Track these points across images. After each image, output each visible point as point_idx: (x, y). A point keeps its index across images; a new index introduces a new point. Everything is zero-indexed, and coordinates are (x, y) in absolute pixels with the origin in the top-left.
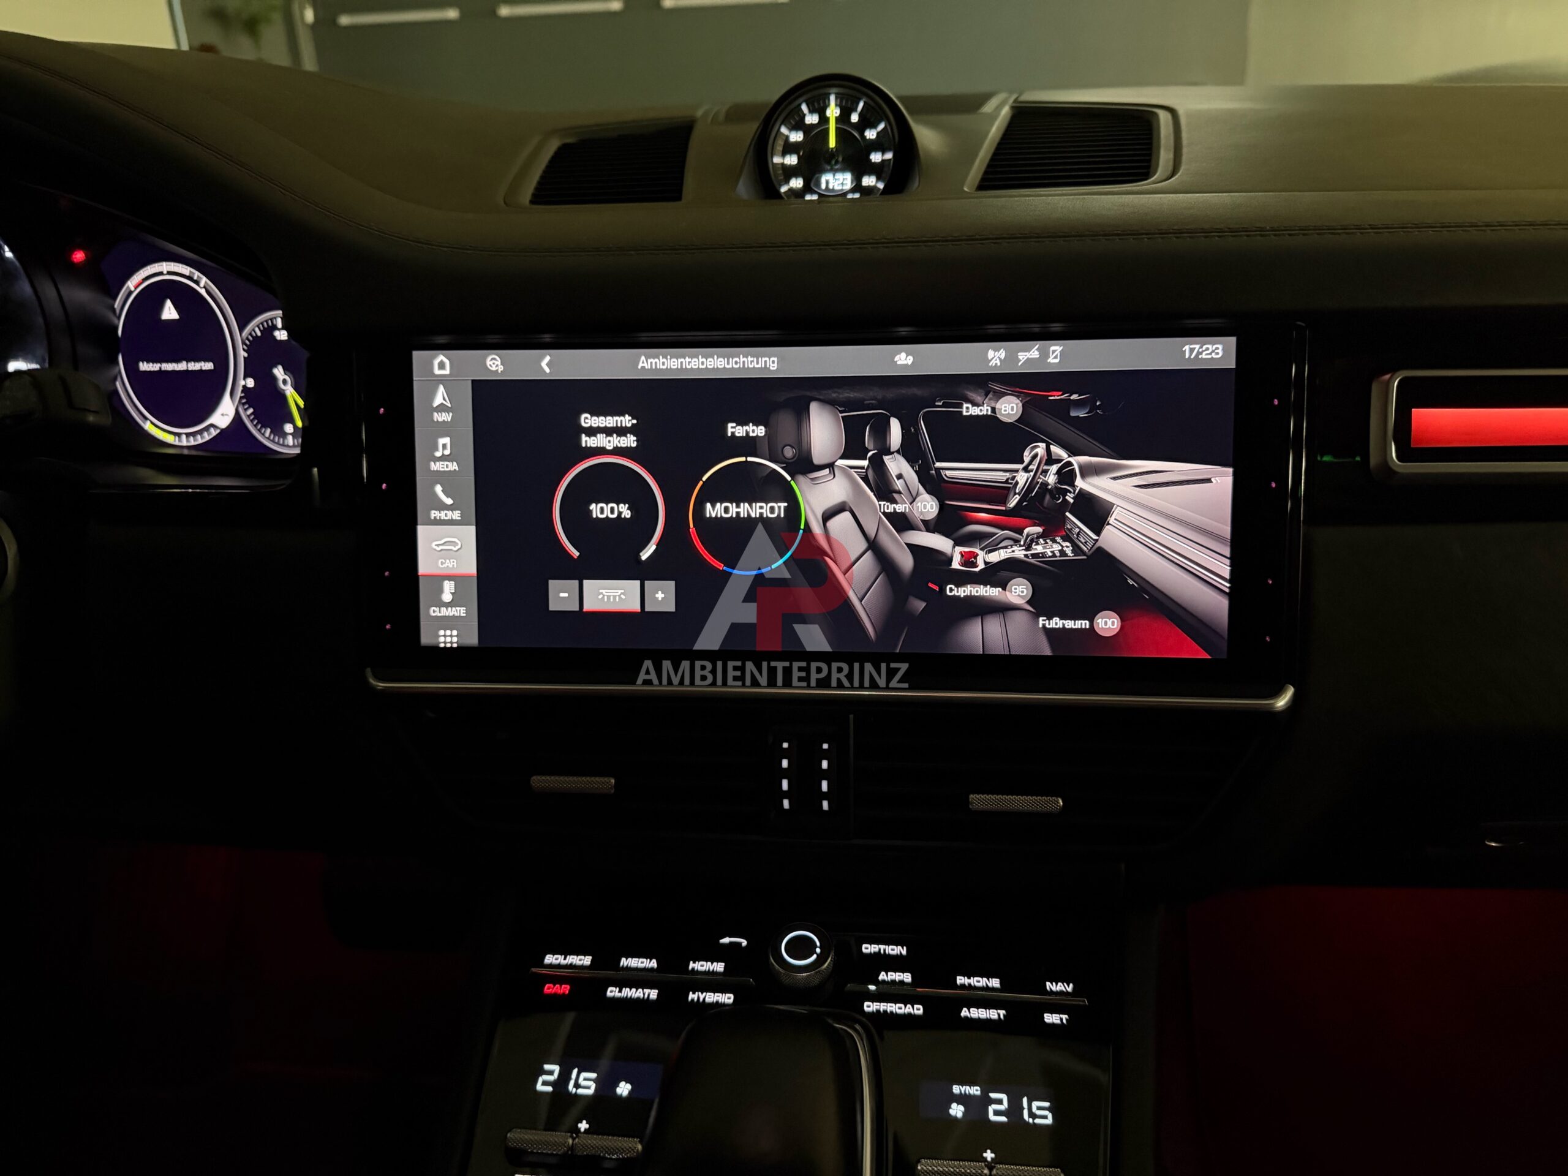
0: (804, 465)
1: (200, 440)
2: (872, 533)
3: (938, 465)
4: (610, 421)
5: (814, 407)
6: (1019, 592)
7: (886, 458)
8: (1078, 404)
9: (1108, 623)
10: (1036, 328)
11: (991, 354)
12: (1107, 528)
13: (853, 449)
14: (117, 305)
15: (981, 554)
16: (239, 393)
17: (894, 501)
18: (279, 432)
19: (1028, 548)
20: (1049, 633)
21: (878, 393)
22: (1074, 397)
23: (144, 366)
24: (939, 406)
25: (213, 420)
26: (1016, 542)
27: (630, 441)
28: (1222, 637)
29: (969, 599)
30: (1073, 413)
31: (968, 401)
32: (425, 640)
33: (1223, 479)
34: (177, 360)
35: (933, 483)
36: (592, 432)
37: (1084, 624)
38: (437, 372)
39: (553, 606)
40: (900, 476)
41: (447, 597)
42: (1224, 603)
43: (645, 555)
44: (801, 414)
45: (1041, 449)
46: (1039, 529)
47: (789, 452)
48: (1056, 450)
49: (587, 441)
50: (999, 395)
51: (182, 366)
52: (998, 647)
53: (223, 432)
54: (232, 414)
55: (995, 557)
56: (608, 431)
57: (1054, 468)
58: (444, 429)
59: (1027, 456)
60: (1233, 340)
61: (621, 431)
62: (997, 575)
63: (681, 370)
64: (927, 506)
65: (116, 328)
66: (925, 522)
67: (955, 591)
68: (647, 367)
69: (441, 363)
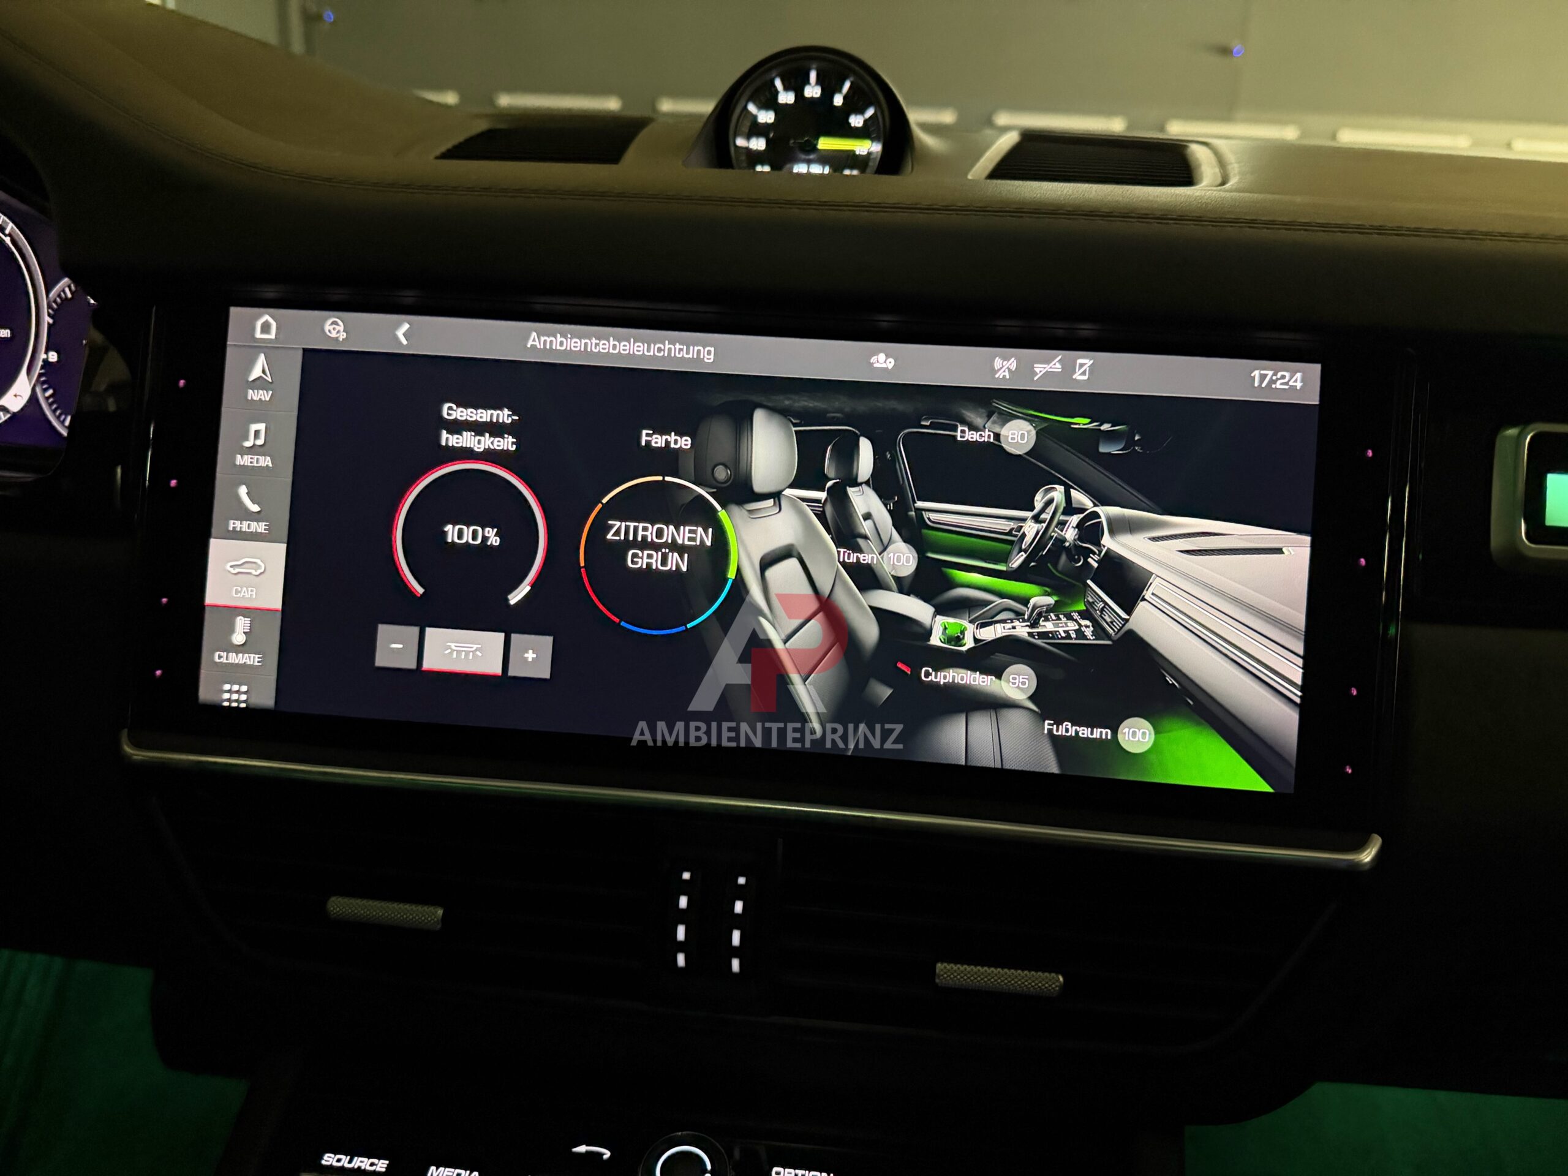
5: (759, 416)
9: (1137, 735)
12: (1141, 607)
15: (970, 628)
22: (1106, 427)
28: (1290, 765)
29: (951, 689)
30: (1103, 449)
31: (964, 422)
32: (205, 694)
33: (1297, 551)
36: (457, 427)
40: (868, 516)
44: (742, 423)
45: (1057, 493)
46: (1050, 600)
47: (721, 474)
48: (1079, 497)
54: (26, 395)
57: (1075, 519)
63: (585, 352)
66: (897, 579)
67: (932, 676)
68: (538, 347)
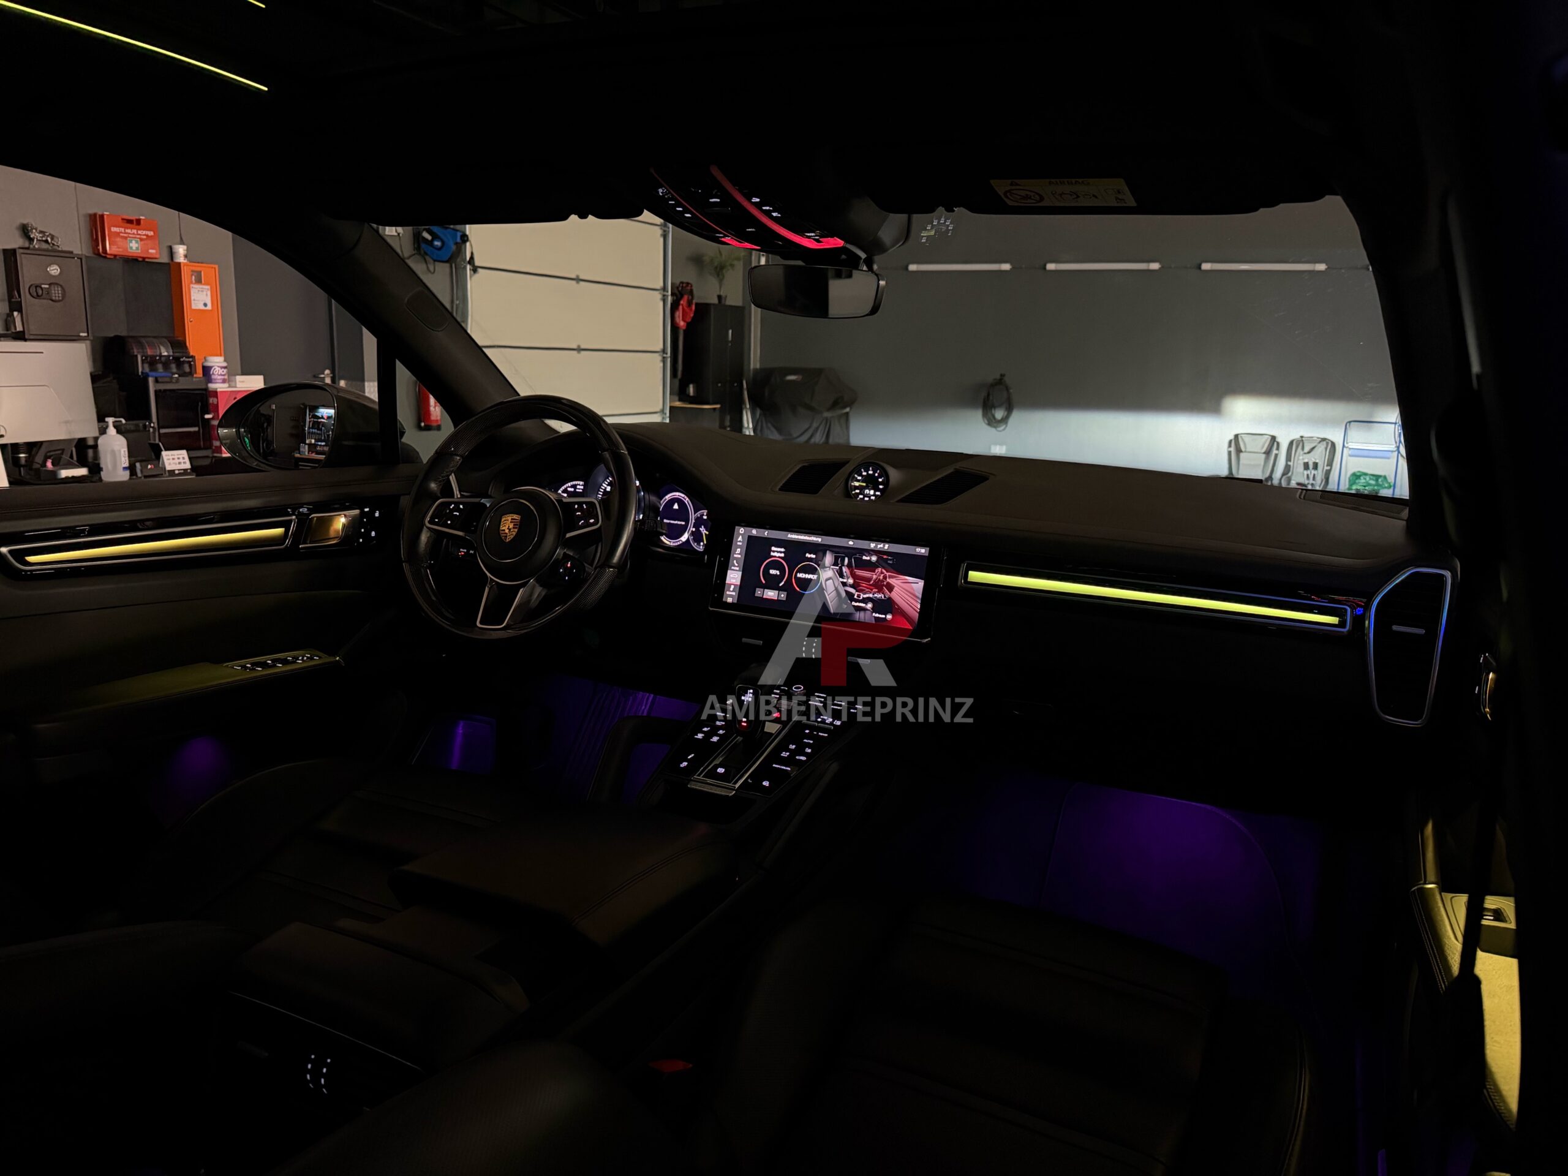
1: (676, 544)
2: (836, 586)
4: (779, 549)
6: (870, 606)
7: (843, 567)
8: (890, 560)
10: (883, 539)
11: (872, 544)
13: (835, 564)
14: (662, 502)
16: (690, 532)
17: (843, 578)
18: (698, 544)
19: (873, 595)
20: (875, 617)
21: (843, 551)
23: (665, 521)
24: (858, 556)
25: (681, 539)
26: (871, 593)
27: (782, 555)
34: (675, 520)
35: (853, 575)
37: (883, 616)
38: (741, 532)
39: (756, 595)
41: (731, 589)
42: (918, 615)
43: (781, 585)
49: (772, 554)
50: (872, 555)
51: (676, 522)
52: (862, 620)
53: (684, 543)
55: (865, 596)
56: (778, 552)
58: (739, 547)
59: (876, 571)
60: (928, 549)
61: (781, 552)
62: (865, 601)
64: (851, 581)
65: (660, 508)
69: (742, 530)
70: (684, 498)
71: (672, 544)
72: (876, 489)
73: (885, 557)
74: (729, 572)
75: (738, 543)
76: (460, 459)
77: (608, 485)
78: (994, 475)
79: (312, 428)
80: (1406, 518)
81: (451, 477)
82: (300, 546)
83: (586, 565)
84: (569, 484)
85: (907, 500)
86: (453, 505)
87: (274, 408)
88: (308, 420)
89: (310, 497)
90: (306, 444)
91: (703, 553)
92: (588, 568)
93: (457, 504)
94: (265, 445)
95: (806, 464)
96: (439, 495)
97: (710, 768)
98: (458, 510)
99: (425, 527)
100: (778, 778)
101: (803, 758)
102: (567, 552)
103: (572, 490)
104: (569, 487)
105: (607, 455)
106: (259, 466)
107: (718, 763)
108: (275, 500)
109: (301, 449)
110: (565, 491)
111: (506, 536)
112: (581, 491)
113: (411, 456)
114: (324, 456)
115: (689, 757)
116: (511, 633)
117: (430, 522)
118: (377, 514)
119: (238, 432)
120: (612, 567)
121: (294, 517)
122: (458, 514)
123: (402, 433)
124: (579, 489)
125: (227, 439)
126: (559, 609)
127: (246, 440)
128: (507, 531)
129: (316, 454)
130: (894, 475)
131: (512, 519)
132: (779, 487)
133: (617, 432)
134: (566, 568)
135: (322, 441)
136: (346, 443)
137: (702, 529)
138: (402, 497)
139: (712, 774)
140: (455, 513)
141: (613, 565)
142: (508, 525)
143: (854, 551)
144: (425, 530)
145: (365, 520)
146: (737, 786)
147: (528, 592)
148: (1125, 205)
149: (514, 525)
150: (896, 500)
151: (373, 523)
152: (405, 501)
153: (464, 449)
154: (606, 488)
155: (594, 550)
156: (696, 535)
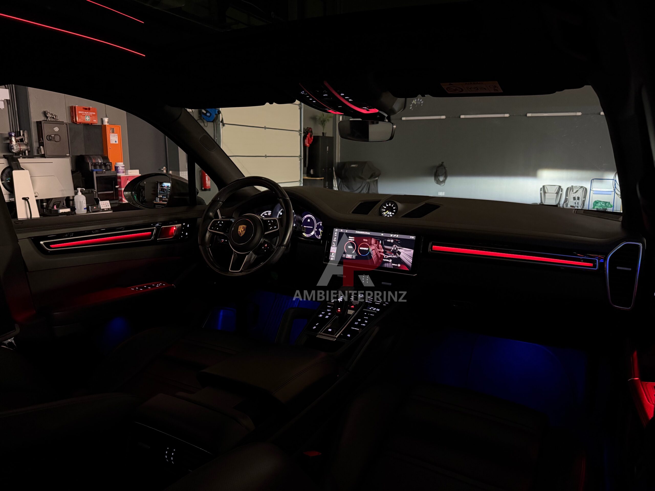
0: (371, 244)
1: (309, 236)
2: (376, 253)
3: (384, 246)
4: (352, 238)
5: (373, 238)
6: (391, 261)
7: (379, 245)
8: (399, 241)
9: (399, 265)
10: (396, 233)
11: (391, 235)
12: (400, 255)
13: (376, 243)
14: (303, 219)
15: (387, 256)
16: (315, 231)
17: (379, 249)
18: (318, 236)
20: (393, 266)
21: (379, 238)
23: (304, 226)
24: (385, 240)
25: (311, 234)
26: (391, 255)
28: (410, 268)
29: (385, 261)
31: (388, 240)
33: (412, 251)
34: (309, 226)
35: (384, 248)
36: (350, 239)
37: (397, 265)
38: (336, 231)
39: (343, 257)
40: (380, 247)
42: (411, 264)
44: (371, 239)
45: (395, 246)
46: (393, 254)
48: (396, 246)
50: (391, 239)
52: (388, 266)
53: (312, 236)
54: (313, 233)
55: (389, 257)
56: (352, 239)
57: (396, 248)
58: (335, 237)
59: (393, 246)
60: (415, 237)
61: (353, 239)
62: (389, 259)
63: (360, 233)
64: (383, 250)
65: (302, 221)
66: (382, 252)
67: (384, 260)
68: (356, 232)
69: (336, 230)
70: (312, 217)
71: (307, 236)
72: (392, 212)
73: (397, 240)
74: (331, 247)
75: (335, 235)
76: (221, 203)
77: (281, 212)
78: (442, 205)
79: (161, 191)
80: (621, 221)
81: (218, 211)
82: (158, 239)
83: (273, 245)
84: (265, 212)
85: (405, 216)
86: (219, 222)
87: (145, 183)
88: (159, 188)
89: (162, 219)
90: (158, 198)
91: (320, 240)
92: (274, 247)
93: (221, 221)
94: (142, 198)
95: (362, 202)
96: (213, 218)
97: (325, 329)
98: (221, 223)
99: (208, 231)
100: (354, 333)
101: (364, 325)
102: (265, 240)
103: (266, 214)
104: (265, 213)
105: (281, 200)
106: (140, 207)
107: (329, 327)
108: (147, 221)
109: (156, 200)
110: (263, 215)
111: (241, 234)
112: (270, 215)
113: (201, 202)
114: (166, 202)
115: (317, 324)
116: (243, 273)
117: (210, 229)
118: (188, 226)
119: (132, 193)
120: (283, 246)
121: (155, 228)
122: (221, 225)
123: (198, 193)
124: (269, 214)
125: (127, 196)
126: (262, 264)
127: (135, 196)
128: (241, 232)
129: (163, 202)
130: (400, 206)
131: (243, 227)
132: (352, 212)
133: (285, 191)
134: (265, 247)
135: (165, 196)
136: (175, 197)
137: (320, 230)
138: (198, 219)
139: (326, 331)
140: (220, 225)
141: (284, 245)
142: (241, 229)
143: (384, 238)
144: (208, 232)
145: (183, 228)
146: (337, 337)
147: (250, 257)
148: (498, 92)
149: (244, 229)
150: (401, 216)
151: (186, 230)
152: (200, 220)
153: (223, 199)
154: (280, 213)
155: (276, 239)
156: (318, 233)
